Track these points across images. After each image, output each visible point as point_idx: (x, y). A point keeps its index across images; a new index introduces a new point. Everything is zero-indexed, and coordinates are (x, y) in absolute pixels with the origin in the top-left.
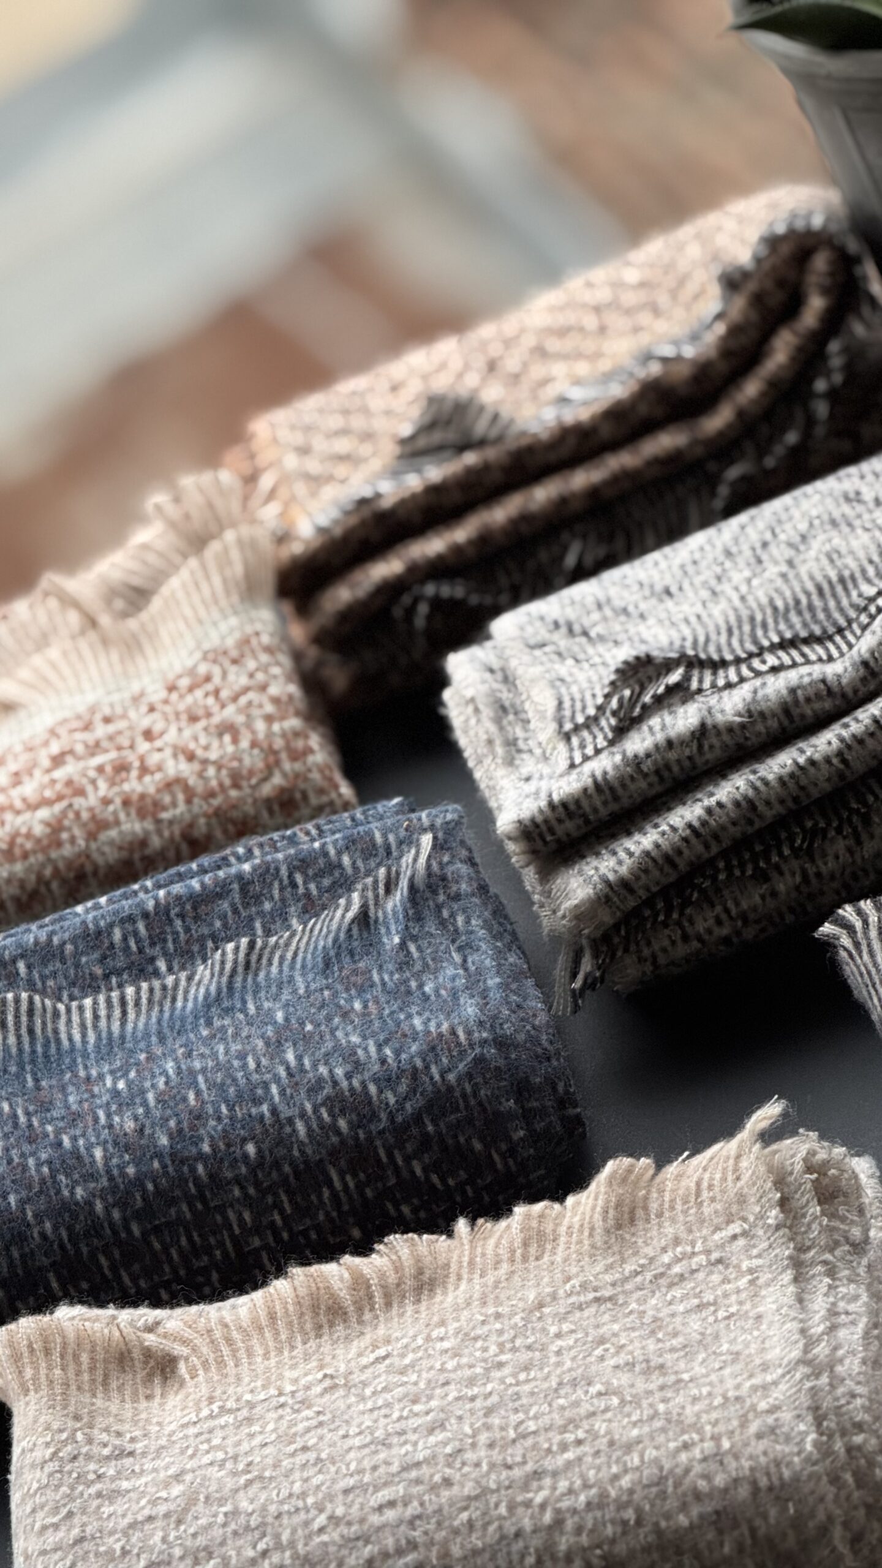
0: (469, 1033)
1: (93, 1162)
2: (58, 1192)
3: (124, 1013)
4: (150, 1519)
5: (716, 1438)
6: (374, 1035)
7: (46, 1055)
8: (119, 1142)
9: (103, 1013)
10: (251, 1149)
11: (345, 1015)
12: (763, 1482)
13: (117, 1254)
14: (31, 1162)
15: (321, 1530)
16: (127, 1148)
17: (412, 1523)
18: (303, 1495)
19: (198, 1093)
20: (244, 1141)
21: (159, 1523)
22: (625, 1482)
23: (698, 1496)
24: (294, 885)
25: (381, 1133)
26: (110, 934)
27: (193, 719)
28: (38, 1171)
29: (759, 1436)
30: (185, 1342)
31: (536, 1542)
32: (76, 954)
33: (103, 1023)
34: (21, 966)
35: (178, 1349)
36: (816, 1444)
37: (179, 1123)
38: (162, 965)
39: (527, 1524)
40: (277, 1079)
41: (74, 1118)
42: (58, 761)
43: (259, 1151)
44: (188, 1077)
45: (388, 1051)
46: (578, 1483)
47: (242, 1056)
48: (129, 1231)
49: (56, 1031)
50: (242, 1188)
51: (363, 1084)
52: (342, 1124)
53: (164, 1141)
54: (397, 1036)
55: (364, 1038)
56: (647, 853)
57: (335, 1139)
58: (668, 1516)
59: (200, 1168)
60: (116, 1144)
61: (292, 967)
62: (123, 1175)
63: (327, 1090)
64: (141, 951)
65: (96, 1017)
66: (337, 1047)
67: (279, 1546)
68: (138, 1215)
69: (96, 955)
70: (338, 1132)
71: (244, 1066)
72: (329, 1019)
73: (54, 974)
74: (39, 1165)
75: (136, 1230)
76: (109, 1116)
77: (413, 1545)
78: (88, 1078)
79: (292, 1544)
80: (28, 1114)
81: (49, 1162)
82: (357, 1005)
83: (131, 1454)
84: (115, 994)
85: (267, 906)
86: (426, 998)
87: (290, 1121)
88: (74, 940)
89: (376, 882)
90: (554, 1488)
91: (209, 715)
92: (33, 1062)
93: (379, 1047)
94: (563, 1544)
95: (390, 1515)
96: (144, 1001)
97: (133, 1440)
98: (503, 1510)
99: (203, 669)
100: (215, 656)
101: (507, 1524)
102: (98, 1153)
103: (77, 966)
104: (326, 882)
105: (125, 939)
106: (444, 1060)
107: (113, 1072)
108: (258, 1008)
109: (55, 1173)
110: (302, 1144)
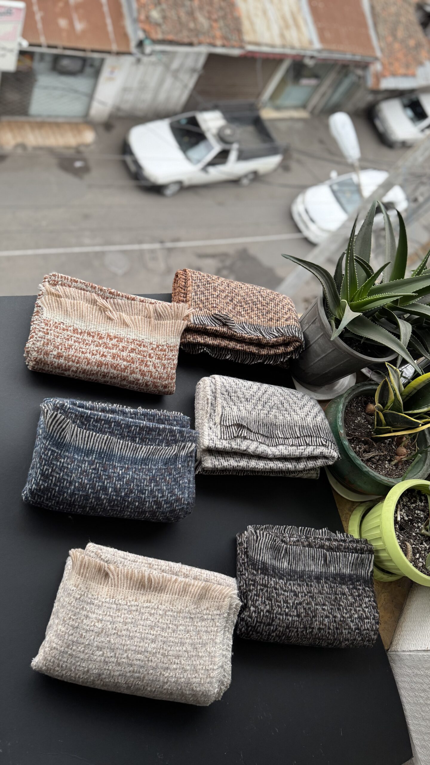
0: (184, 501)
1: (108, 492)
2: (99, 495)
3: (127, 449)
4: (93, 631)
5: (201, 679)
6: (168, 489)
7: (110, 455)
9: (123, 447)
11: (165, 480)
12: (205, 693)
13: (102, 510)
14: (97, 484)
15: (124, 658)
16: (116, 492)
17: (142, 667)
18: (124, 645)
19: (133, 485)
20: (136, 501)
21: (94, 633)
22: (183, 679)
23: (193, 690)
24: (167, 435)
25: (160, 512)
26: (132, 428)
27: (159, 358)
28: (98, 487)
29: (208, 683)
30: (113, 574)
31: (161, 684)
32: (124, 427)
33: (122, 451)
34: (113, 424)
35: (111, 575)
36: (217, 691)
37: (127, 491)
38: (137, 439)
39: (161, 679)
40: (148, 490)
41: (109, 477)
43: (138, 505)
44: (133, 479)
45: (169, 495)
46: (174, 676)
47: (144, 480)
48: (107, 508)
49: (113, 448)
50: (131, 510)
51: (162, 500)
52: (155, 507)
53: (123, 494)
54: (172, 492)
55: (166, 489)
56: (224, 466)
57: (151, 509)
59: (126, 504)
60: (114, 489)
61: (160, 459)
62: (113, 498)
63: (156, 499)
64: (135, 434)
65: (122, 448)
66: (161, 489)
67: (115, 657)
68: (110, 506)
69: (127, 430)
70: (153, 508)
71: (144, 483)
72: (162, 479)
73: (118, 430)
74: (99, 486)
75: (108, 508)
76: (116, 481)
77: (139, 672)
78: (115, 465)
79: (118, 658)
80: (101, 470)
81: (101, 486)
82: (168, 478)
83: (93, 604)
84: (127, 443)
85: (161, 438)
86: (180, 485)
87: (146, 502)
88: (125, 424)
89: (181, 446)
90: (169, 674)
91: (162, 360)
92: (107, 456)
93: (168, 493)
94: (166, 687)
95: (138, 662)
96: (131, 448)
97: (95, 599)
98: (158, 674)
99: (165, 347)
100: (169, 346)
101: (158, 678)
102: (110, 489)
103: (123, 431)
104: (172, 438)
105: (134, 430)
106: (177, 504)
107: (120, 467)
108: (151, 466)
109: (100, 489)
110: (146, 507)
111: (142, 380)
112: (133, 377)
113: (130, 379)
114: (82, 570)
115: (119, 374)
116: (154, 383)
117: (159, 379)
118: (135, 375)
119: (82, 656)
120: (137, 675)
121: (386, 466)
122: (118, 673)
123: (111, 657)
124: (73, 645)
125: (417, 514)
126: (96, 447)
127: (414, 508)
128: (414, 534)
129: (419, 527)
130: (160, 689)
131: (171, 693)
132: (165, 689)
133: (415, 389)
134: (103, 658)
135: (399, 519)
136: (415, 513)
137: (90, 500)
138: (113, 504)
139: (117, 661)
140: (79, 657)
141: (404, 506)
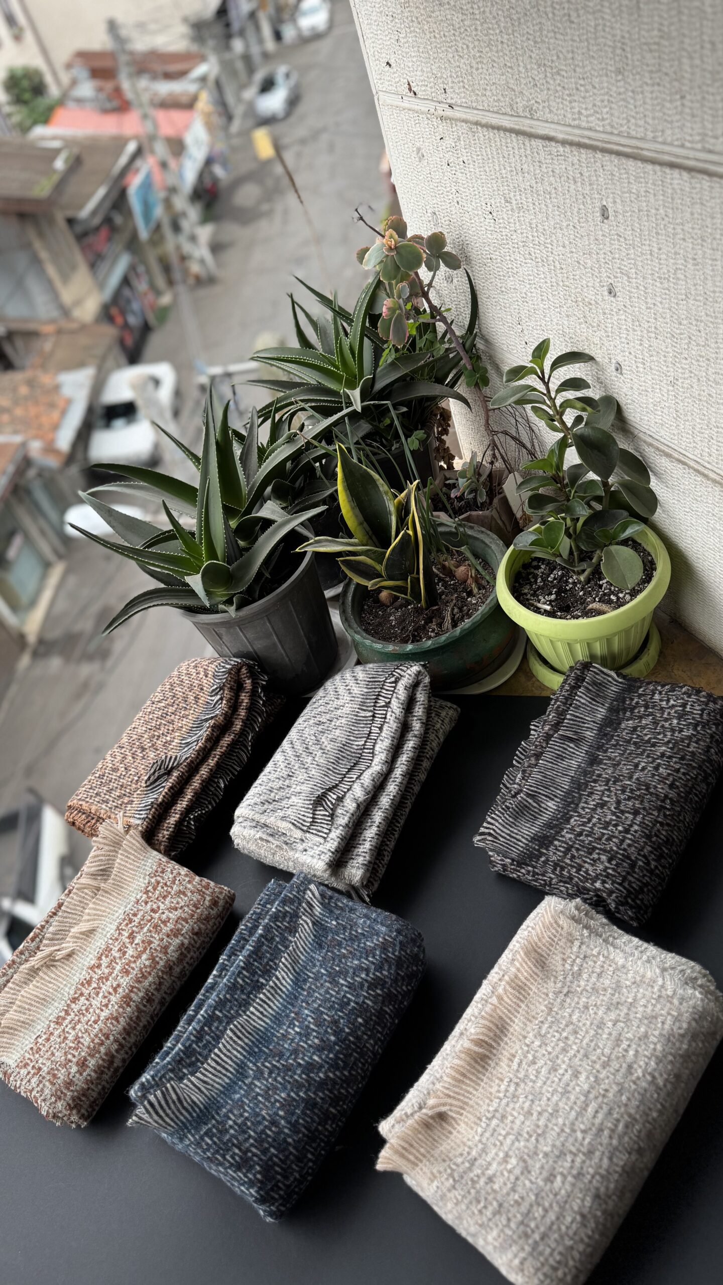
0: (390, 936)
1: (317, 1062)
2: (315, 1081)
3: (268, 1004)
4: (517, 1179)
5: (669, 1014)
6: (361, 957)
7: (261, 1037)
8: (319, 1049)
9: (261, 1010)
10: (360, 1020)
11: (344, 956)
12: (697, 1017)
13: (345, 1085)
14: (296, 1077)
15: (584, 1139)
16: (323, 1049)
17: (610, 1113)
18: (562, 1131)
19: (327, 1015)
20: (356, 1019)
21: (522, 1178)
22: (659, 1047)
23: (683, 1036)
24: (279, 927)
25: (391, 986)
26: (238, 982)
27: (165, 897)
28: (301, 1078)
29: (681, 1004)
30: (444, 1105)
31: (653, 1088)
32: (232, 996)
33: (265, 1013)
34: (217, 1013)
35: (443, 1109)
36: (701, 993)
37: (331, 1029)
38: (262, 980)
39: (644, 1084)
40: (346, 992)
41: (295, 1052)
42: (131, 936)
43: (363, 1019)
44: (317, 1011)
45: (370, 959)
46: (646, 1060)
47: (327, 992)
48: (344, 1075)
49: (254, 1027)
50: (367, 1035)
51: (374, 974)
52: (379, 991)
53: (333, 1038)
54: (368, 952)
55: (359, 960)
56: (370, 850)
57: (380, 998)
58: (680, 1049)
59: (351, 1038)
60: (319, 1051)
61: (308, 953)
62: (331, 1059)
63: (366, 985)
64: (252, 981)
65: (261, 1013)
66: (354, 969)
67: (575, 1155)
68: (344, 1068)
69: (238, 992)
70: (379, 995)
71: (332, 996)
72: (340, 961)
73: (231, 1008)
74: (300, 1076)
75: (346, 1073)
76: (306, 1043)
77: (618, 1120)
78: (283, 1034)
79: (579, 1150)
80: (278, 1061)
81: (303, 1072)
82: (343, 951)
83: (475, 1159)
84: (258, 1000)
85: (277, 939)
86: (363, 934)
87: (364, 1002)
88: (227, 992)
89: (305, 909)
90: (640, 1067)
91: (170, 893)
92: (260, 1043)
93: (367, 959)
94: (660, 1082)
95: (600, 1116)
96: (270, 996)
97: (469, 1153)
98: (633, 1087)
99: (153, 880)
100: (155, 874)
101: (639, 1090)
102: (316, 1058)
103: (237, 1000)
104: (287, 919)
105: (244, 981)
106: (390, 950)
107: (289, 1027)
108: (313, 973)
109: (308, 1075)
110: (373, 1007)
111: (185, 938)
112: (174, 951)
113: (174, 959)
114: (411, 1157)
115: (157, 973)
116: (199, 920)
117: (197, 908)
118: (172, 948)
119: (552, 1216)
120: (621, 1126)
121: (474, 602)
122: (606, 1162)
123: (573, 1161)
124: (527, 1226)
125: (555, 579)
126: (239, 1055)
127: (543, 580)
128: (581, 593)
129: (574, 583)
130: (663, 1094)
131: (678, 1077)
132: (665, 1085)
133: (361, 524)
134: (570, 1179)
135: (548, 608)
136: (552, 582)
137: (318, 1099)
138: (343, 1061)
139: (584, 1154)
140: (552, 1223)
141: (535, 594)
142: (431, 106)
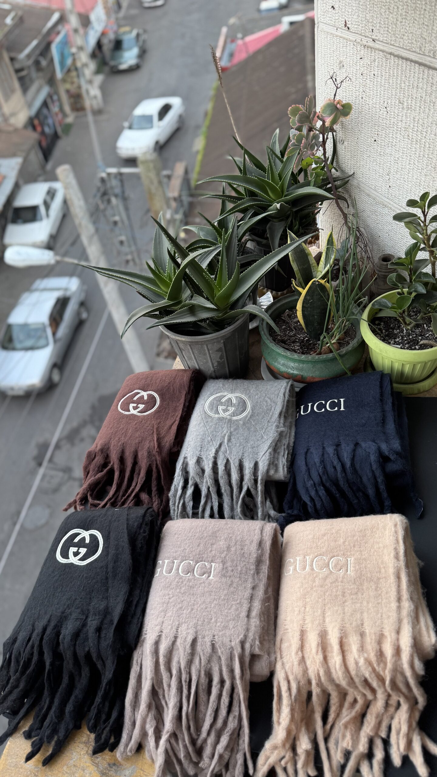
142: (358, 38)
